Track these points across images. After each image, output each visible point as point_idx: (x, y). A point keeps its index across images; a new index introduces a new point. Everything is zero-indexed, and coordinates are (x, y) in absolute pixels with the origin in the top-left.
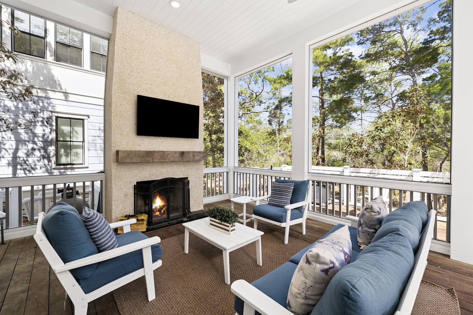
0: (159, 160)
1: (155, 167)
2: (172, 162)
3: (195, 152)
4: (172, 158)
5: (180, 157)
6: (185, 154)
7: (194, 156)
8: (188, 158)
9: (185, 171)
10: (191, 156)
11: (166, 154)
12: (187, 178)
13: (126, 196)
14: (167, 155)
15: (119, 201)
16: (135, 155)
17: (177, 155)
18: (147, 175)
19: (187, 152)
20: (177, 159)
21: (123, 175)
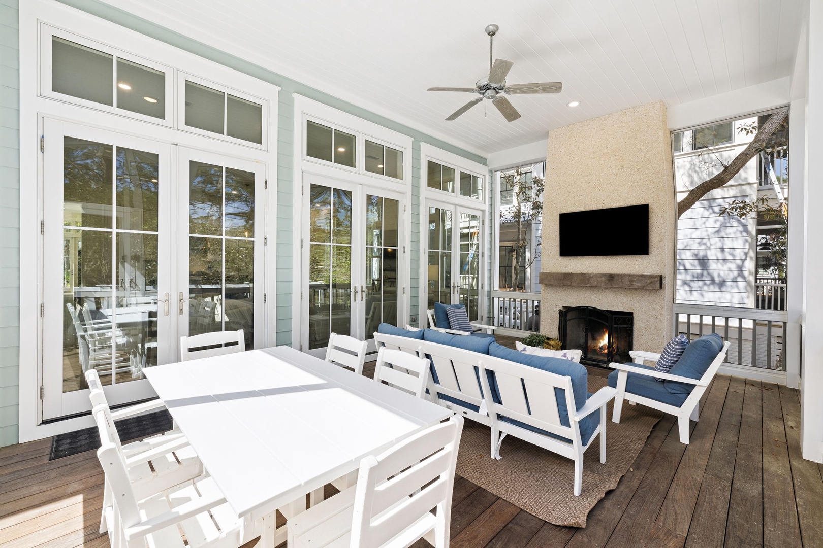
0: (578, 283)
1: (584, 292)
2: (596, 287)
3: (634, 275)
4: (596, 283)
5: (607, 282)
6: (616, 278)
7: (631, 281)
8: (621, 284)
9: (628, 302)
10: (627, 281)
11: (588, 277)
12: (631, 314)
13: (552, 319)
14: (589, 279)
15: (546, 323)
16: (553, 277)
17: (603, 279)
18: (574, 301)
19: (619, 275)
20: (603, 284)
21: (550, 297)
